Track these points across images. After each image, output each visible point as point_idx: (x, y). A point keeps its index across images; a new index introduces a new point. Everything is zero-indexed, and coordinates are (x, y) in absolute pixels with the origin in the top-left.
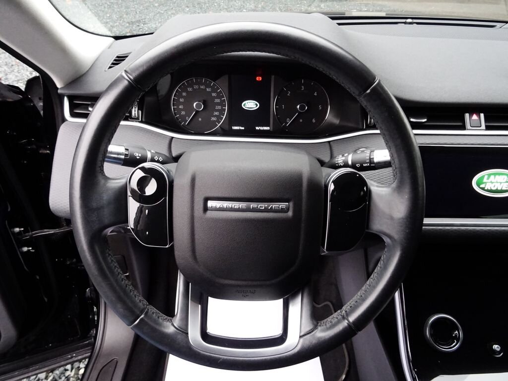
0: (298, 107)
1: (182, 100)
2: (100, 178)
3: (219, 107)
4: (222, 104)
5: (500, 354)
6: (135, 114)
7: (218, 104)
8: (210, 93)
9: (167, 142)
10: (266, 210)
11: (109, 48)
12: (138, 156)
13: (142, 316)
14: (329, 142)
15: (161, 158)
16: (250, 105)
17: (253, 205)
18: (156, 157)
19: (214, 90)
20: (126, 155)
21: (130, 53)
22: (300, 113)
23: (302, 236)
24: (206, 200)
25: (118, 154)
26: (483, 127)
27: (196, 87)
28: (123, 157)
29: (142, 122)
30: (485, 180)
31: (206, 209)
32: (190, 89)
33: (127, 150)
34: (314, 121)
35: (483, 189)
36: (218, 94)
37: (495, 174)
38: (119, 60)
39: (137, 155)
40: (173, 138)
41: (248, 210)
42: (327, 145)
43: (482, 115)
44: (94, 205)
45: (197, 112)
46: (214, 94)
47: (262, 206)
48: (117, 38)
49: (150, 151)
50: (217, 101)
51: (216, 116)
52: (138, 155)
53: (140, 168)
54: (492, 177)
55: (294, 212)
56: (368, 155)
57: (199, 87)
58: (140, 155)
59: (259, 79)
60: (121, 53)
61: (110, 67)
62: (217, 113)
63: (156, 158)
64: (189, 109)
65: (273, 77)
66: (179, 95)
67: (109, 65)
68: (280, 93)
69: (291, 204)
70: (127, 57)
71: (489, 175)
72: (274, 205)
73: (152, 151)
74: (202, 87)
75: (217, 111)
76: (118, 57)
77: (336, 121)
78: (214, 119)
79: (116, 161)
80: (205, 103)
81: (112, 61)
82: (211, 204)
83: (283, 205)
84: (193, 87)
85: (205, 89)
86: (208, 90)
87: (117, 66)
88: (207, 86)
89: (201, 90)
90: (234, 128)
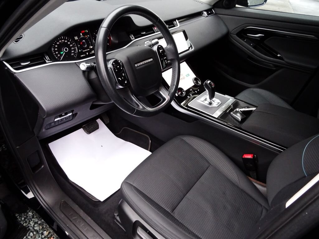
3: (73, 48)
6: (48, 59)
8: (67, 43)
19: (68, 41)
36: (71, 42)
46: (69, 43)
50: (71, 45)
51: (73, 53)
62: (73, 51)
70: (22, 37)
75: (73, 50)
78: (72, 54)
84: (59, 42)
85: (65, 41)
86: (66, 41)
87: (21, 39)
88: (65, 40)
89: (63, 42)
90: (82, 56)
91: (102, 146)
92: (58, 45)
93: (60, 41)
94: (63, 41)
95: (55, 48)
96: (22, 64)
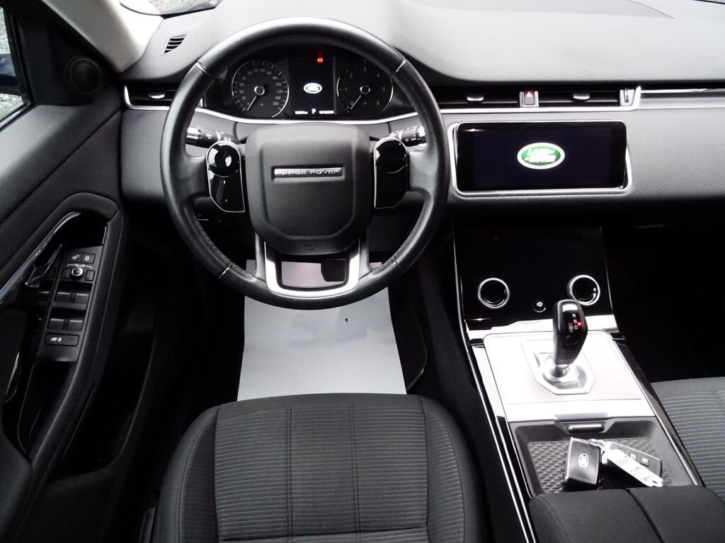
0: (361, 89)
1: (242, 85)
2: (183, 154)
3: (281, 91)
4: (283, 87)
5: (542, 310)
7: (280, 88)
8: (271, 76)
9: (232, 126)
10: (323, 175)
11: (158, 29)
13: (228, 269)
14: (388, 123)
15: (230, 139)
16: (313, 88)
17: (312, 171)
18: (226, 138)
19: (275, 74)
20: (199, 136)
21: (185, 35)
22: (363, 96)
23: (355, 196)
24: (273, 168)
25: (193, 135)
26: (537, 104)
27: (256, 70)
28: (196, 138)
29: (204, 108)
30: (529, 153)
31: (273, 176)
32: (250, 73)
33: (199, 131)
34: (378, 103)
35: (527, 162)
36: (279, 77)
37: (538, 148)
38: (175, 43)
40: (236, 123)
41: (308, 175)
42: (387, 125)
43: (536, 93)
44: (182, 176)
45: (258, 97)
46: (274, 78)
47: (320, 171)
48: (165, 16)
49: (218, 133)
50: (279, 84)
51: (277, 100)
52: (209, 136)
53: (214, 147)
54: (536, 150)
55: (346, 175)
56: (415, 130)
57: (259, 71)
58: (211, 136)
59: (320, 60)
60: (175, 35)
61: (166, 52)
62: (278, 98)
64: (250, 94)
65: (334, 59)
66: (238, 79)
67: (165, 49)
68: (343, 76)
69: (344, 168)
70: (183, 39)
71: (533, 149)
72: (330, 170)
74: (262, 70)
75: (279, 95)
76: (172, 40)
77: (400, 103)
78: (276, 104)
79: (192, 142)
80: (266, 87)
81: (167, 45)
82: (277, 172)
83: (337, 170)
84: (253, 72)
85: (265, 73)
86: (269, 73)
87: (173, 50)
88: (267, 69)
89: (261, 74)
90: (297, 113)
91: (347, 320)
92: (248, 77)
95: (240, 80)
96: (150, 96)
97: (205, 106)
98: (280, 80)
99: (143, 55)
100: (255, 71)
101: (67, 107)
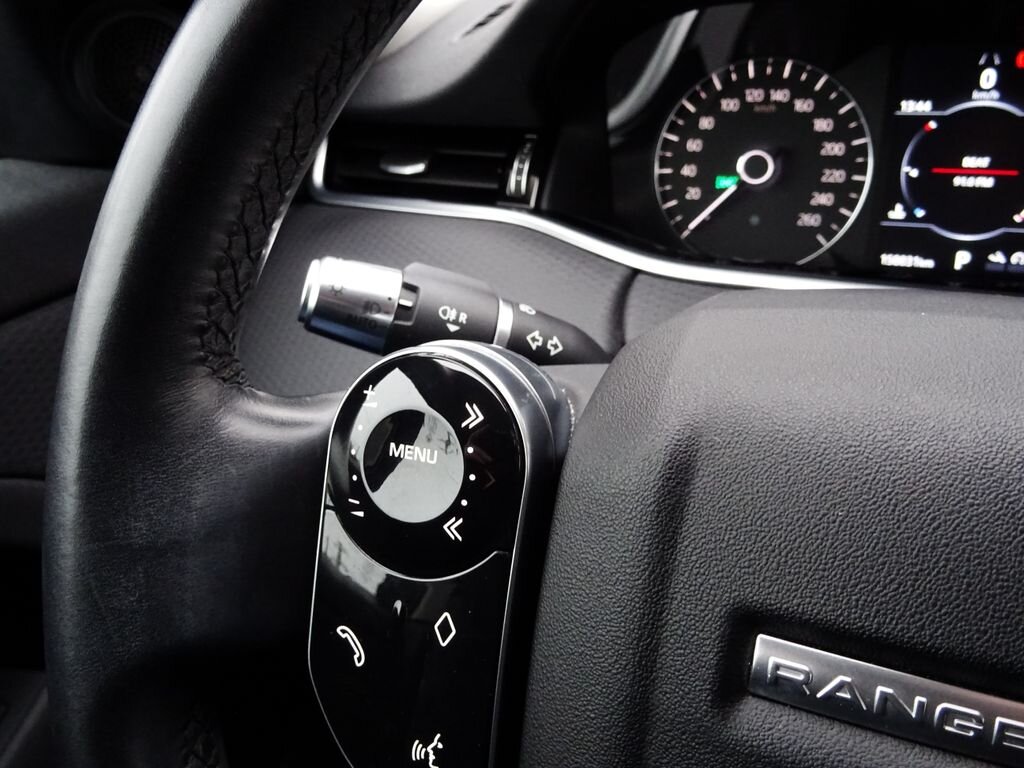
1: (693, 146)
3: (836, 176)
4: (851, 163)
6: (518, 183)
7: (834, 162)
8: (808, 118)
9: (612, 285)
12: (455, 322)
15: (555, 340)
18: (536, 334)
19: (824, 108)
20: (402, 313)
27: (752, 97)
28: (386, 318)
29: (537, 212)
32: (730, 105)
33: (409, 288)
36: (841, 123)
39: (452, 315)
40: (636, 272)
45: (745, 190)
46: (822, 125)
49: (515, 306)
50: (835, 149)
51: (819, 209)
57: (768, 96)
58: (463, 318)
61: (467, 34)
62: (824, 199)
63: (535, 339)
66: (685, 127)
67: (466, 30)
73: (524, 308)
75: (826, 188)
78: (809, 220)
80: (782, 155)
81: (478, 20)
84: (742, 97)
85: (790, 104)
86: (803, 106)
88: (800, 90)
89: (773, 108)
90: (889, 260)
92: (722, 118)
93: (754, 95)
94: (780, 96)
95: (690, 130)
96: (383, 166)
97: (544, 205)
98: (840, 134)
99: (412, 43)
100: (749, 99)
101: (47, 167)
